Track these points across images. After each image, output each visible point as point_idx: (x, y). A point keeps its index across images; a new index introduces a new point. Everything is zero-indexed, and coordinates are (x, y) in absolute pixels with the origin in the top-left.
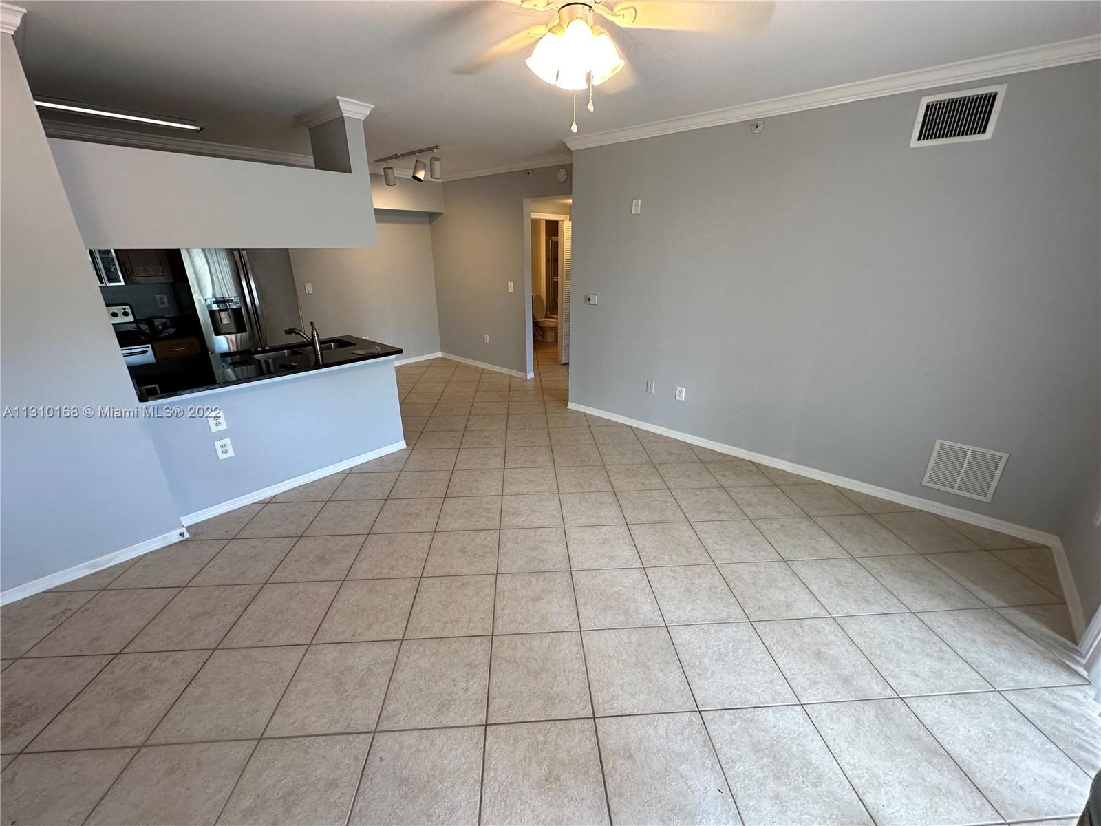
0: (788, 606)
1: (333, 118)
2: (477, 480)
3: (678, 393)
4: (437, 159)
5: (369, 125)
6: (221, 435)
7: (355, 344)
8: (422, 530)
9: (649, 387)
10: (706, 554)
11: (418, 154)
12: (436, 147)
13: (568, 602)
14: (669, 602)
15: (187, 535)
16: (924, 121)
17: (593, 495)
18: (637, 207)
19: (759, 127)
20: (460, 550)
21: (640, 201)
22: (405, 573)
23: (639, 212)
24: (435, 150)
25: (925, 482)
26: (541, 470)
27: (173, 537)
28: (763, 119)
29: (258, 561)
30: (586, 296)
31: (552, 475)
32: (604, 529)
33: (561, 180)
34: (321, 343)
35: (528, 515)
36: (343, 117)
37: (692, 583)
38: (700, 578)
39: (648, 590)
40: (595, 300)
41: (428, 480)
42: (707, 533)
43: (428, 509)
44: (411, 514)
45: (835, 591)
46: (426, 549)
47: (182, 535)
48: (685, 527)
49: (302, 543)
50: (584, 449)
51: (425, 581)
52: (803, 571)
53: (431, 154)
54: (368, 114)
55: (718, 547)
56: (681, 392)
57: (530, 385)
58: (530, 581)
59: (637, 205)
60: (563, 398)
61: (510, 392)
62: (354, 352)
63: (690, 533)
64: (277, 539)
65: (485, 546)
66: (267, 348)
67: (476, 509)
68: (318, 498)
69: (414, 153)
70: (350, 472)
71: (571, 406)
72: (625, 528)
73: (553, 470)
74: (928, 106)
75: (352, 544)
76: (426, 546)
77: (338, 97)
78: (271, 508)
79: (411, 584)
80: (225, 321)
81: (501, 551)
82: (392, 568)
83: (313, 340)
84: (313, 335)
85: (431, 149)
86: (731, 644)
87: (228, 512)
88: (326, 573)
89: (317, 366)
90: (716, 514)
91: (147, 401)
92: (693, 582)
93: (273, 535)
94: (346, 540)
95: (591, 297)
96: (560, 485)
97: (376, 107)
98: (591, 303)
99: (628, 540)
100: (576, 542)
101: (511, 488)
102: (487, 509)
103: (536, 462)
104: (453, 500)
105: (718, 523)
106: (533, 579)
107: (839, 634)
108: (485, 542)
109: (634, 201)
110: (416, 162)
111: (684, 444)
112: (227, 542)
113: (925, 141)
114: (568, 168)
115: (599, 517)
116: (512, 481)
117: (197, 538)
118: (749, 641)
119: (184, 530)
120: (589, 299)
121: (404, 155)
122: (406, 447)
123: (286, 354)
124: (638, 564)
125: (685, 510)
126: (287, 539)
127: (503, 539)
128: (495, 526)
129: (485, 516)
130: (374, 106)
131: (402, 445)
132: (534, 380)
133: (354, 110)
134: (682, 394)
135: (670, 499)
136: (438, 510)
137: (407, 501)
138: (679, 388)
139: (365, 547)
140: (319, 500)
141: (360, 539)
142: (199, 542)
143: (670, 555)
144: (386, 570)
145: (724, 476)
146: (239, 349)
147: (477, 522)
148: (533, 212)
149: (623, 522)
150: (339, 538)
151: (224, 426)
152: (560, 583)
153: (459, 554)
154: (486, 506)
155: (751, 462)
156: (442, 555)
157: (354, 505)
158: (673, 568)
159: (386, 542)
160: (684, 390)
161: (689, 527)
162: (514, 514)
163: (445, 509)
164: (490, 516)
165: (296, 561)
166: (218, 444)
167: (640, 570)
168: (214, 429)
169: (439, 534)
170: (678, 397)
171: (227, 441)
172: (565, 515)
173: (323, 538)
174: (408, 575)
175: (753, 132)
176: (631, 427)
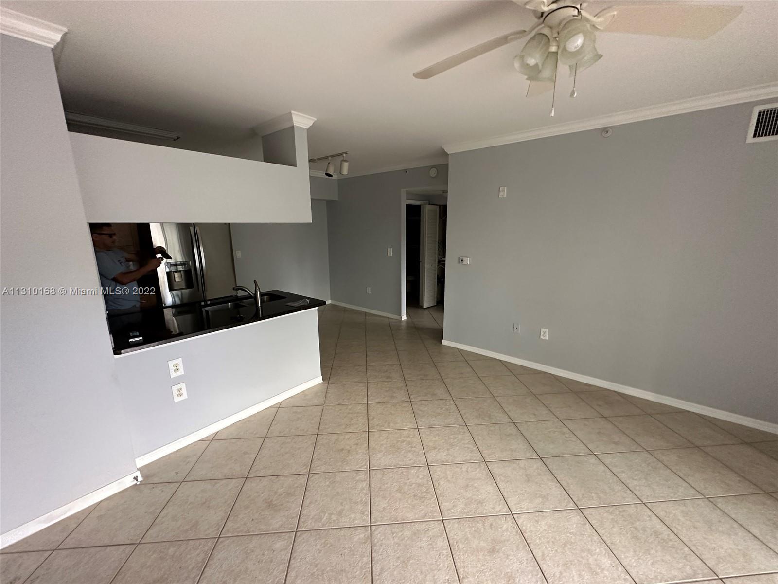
0: (745, 556)
2: (391, 414)
3: (542, 333)
4: (346, 161)
6: (178, 381)
7: (286, 298)
8: (357, 468)
9: (515, 329)
10: (629, 492)
11: (330, 158)
12: (346, 153)
13: (525, 555)
14: (625, 553)
15: (140, 479)
16: (757, 123)
17: (497, 427)
18: (504, 194)
19: (609, 132)
20: (399, 490)
21: (506, 188)
22: (354, 520)
23: (505, 196)
24: (344, 155)
26: (442, 402)
27: (128, 482)
28: (610, 127)
29: (209, 507)
30: (459, 258)
31: (453, 407)
32: (522, 463)
33: (434, 176)
34: (262, 295)
35: (448, 450)
36: (293, 127)
37: (635, 528)
38: (639, 520)
39: (596, 538)
40: (467, 261)
41: (349, 413)
42: (616, 466)
43: (357, 444)
44: (342, 450)
46: (366, 491)
47: (136, 478)
48: (593, 460)
49: (248, 485)
50: (471, 382)
51: (375, 530)
52: (731, 511)
53: (341, 158)
54: (311, 125)
55: (635, 483)
56: (544, 332)
57: (404, 324)
58: (478, 528)
59: (503, 191)
60: (438, 335)
61: (391, 329)
63: (601, 467)
64: (224, 481)
65: (419, 485)
66: (209, 303)
67: (399, 443)
68: (255, 434)
69: (327, 158)
70: (279, 407)
71: (445, 342)
72: (540, 463)
73: (452, 402)
74: (760, 113)
75: (296, 485)
77: (292, 112)
78: (216, 444)
79: (362, 535)
80: (177, 280)
81: (438, 491)
82: (340, 514)
83: (256, 294)
84: (256, 291)
85: (341, 154)
87: (177, 451)
88: (276, 522)
89: (256, 318)
90: (613, 445)
91: (121, 354)
92: (635, 525)
93: (220, 477)
94: (290, 481)
95: (464, 259)
96: (464, 417)
97: (317, 120)
98: (464, 263)
99: (550, 476)
100: (502, 478)
101: (423, 420)
102: (409, 443)
103: (435, 395)
104: (377, 434)
105: (620, 455)
106: (480, 525)
108: (418, 481)
109: (501, 188)
110: (329, 163)
111: (550, 375)
112: (177, 485)
114: (445, 167)
115: (512, 450)
116: (420, 412)
117: (150, 481)
119: (138, 474)
120: (462, 261)
121: (319, 159)
122: (322, 381)
123: (230, 306)
124: (571, 505)
126: (234, 481)
127: (435, 477)
128: (422, 462)
129: (410, 451)
131: (319, 380)
132: (407, 321)
133: (302, 121)
134: (546, 334)
135: (565, 430)
136: (366, 445)
137: (335, 436)
138: (543, 330)
139: (309, 489)
140: (257, 436)
141: (303, 480)
142: (152, 486)
143: (596, 493)
144: (334, 518)
145: (600, 406)
146: (185, 301)
147: (405, 457)
148: (407, 199)
149: (535, 455)
150: (282, 478)
151: (181, 372)
152: (507, 530)
153: (398, 495)
154: (409, 439)
155: (614, 391)
156: (384, 498)
157: (290, 440)
158: (607, 509)
159: (327, 483)
160: (547, 331)
161: (597, 461)
162: (435, 448)
163: (372, 444)
164: (415, 451)
165: (247, 507)
166: (175, 389)
167: (577, 512)
168: (173, 375)
169: (374, 472)
170: (542, 337)
171: (183, 386)
172: (480, 448)
173: (266, 479)
174: (358, 522)
175: (604, 137)
176: (500, 360)
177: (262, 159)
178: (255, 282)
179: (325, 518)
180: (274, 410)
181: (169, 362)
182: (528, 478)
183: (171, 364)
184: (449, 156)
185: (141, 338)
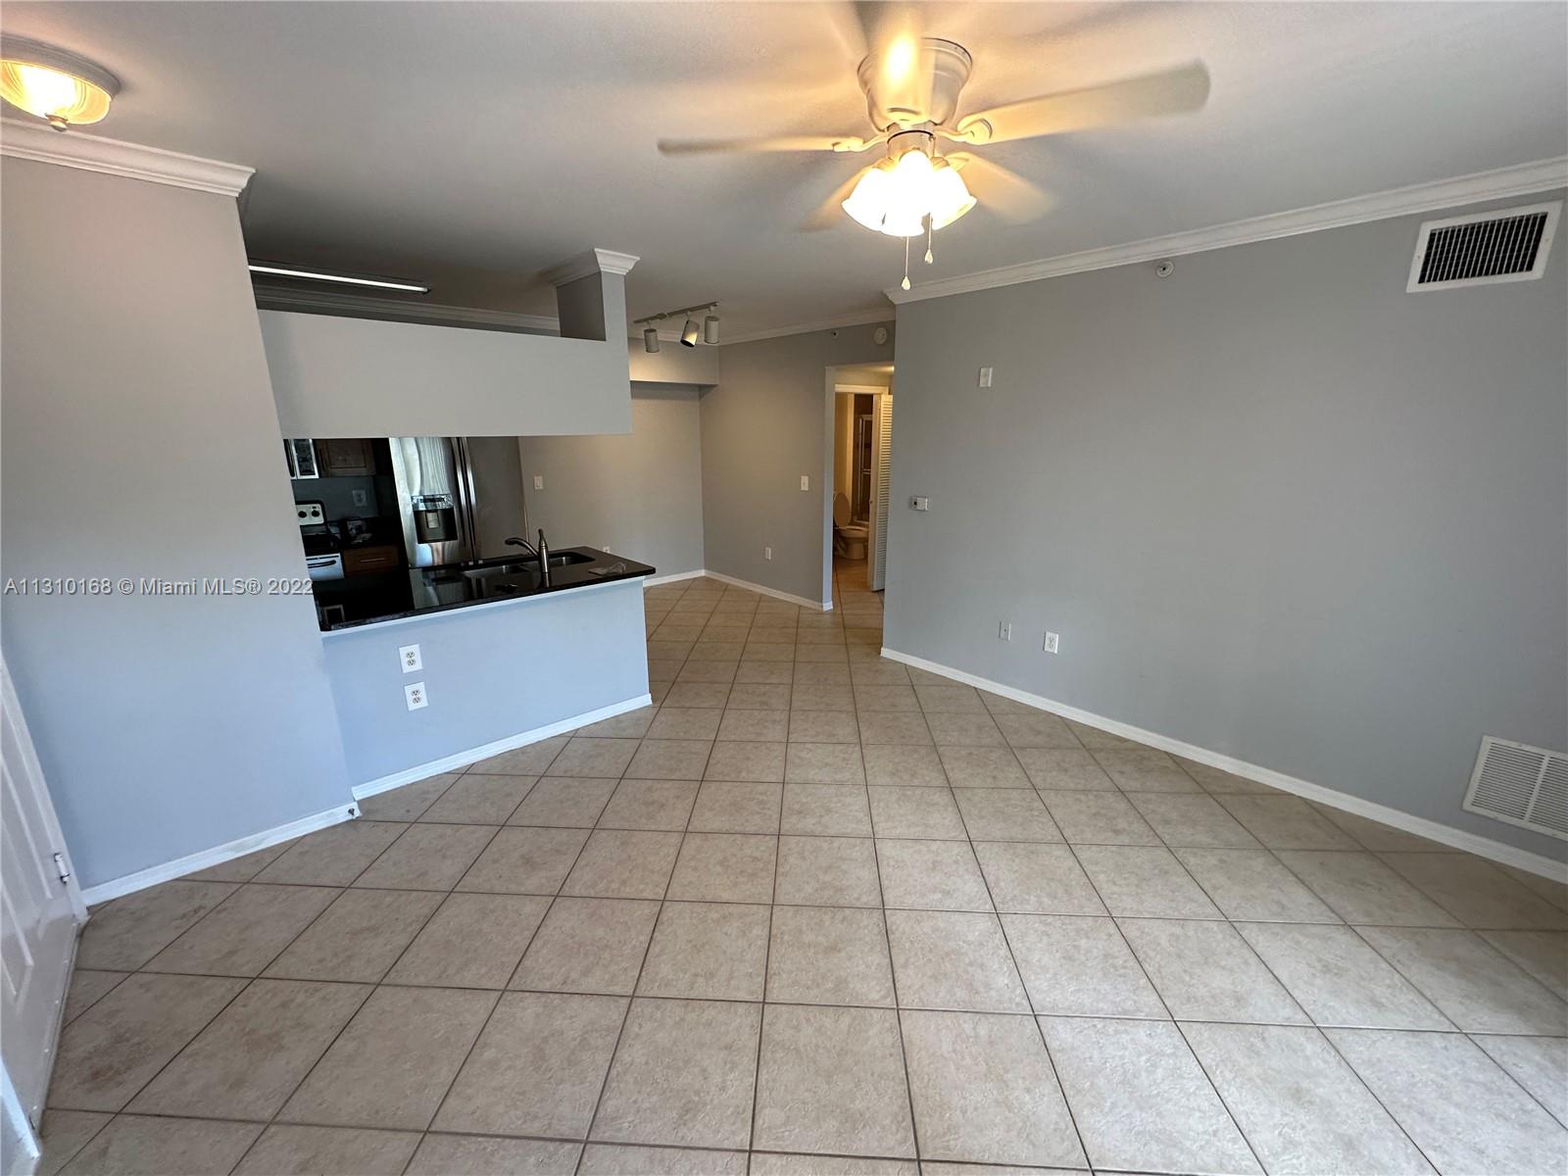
0: (1238, 1000)
1: (587, 274)
2: (748, 759)
3: (1047, 642)
4: (716, 319)
5: (632, 281)
6: (413, 678)
7: (593, 560)
8: (669, 828)
9: (1003, 632)
10: (1097, 899)
11: (689, 313)
12: (714, 304)
13: (878, 959)
14: (1038, 974)
15: (357, 813)
16: (1428, 256)
17: (918, 792)
18: (987, 377)
19: (1167, 270)
20: (721, 863)
21: (991, 370)
22: (642, 892)
23: (989, 385)
24: (712, 308)
25: (1467, 805)
26: (841, 747)
27: (340, 815)
28: (1174, 259)
29: (444, 857)
30: (911, 499)
31: (857, 755)
32: (934, 846)
33: (881, 343)
34: (550, 556)
35: (821, 816)
36: (599, 273)
37: (1075, 946)
38: (1088, 938)
39: (1004, 951)
40: (924, 504)
41: (679, 753)
42: (1097, 863)
43: (678, 797)
44: (653, 803)
45: (1318, 981)
46: (672, 859)
47: (351, 812)
48: (1060, 851)
49: (503, 835)
50: (906, 720)
51: (669, 907)
52: (1261, 941)
53: (706, 313)
54: (631, 268)
55: (1115, 889)
56: (1052, 640)
57: (827, 618)
58: (822, 921)
59: (986, 375)
60: (874, 638)
61: (798, 624)
62: (592, 570)
63: (1071, 862)
64: (472, 828)
65: (756, 859)
66: (481, 562)
67: (745, 801)
68: (529, 771)
69: (684, 311)
70: (573, 736)
71: (885, 652)
72: (966, 847)
73: (858, 748)
74: (1432, 235)
75: (571, 842)
76: (673, 851)
77: (596, 250)
78: (468, 780)
79: (648, 910)
80: (432, 525)
81: (780, 870)
82: (624, 883)
83: (540, 553)
84: (540, 547)
85: (707, 306)
86: (1144, 1058)
87: (413, 784)
88: (532, 883)
89: (542, 589)
90: (1110, 834)
91: (330, 630)
92: (1076, 943)
93: (467, 821)
94: (564, 835)
95: (919, 500)
96: (868, 772)
97: (642, 259)
98: (919, 507)
99: (973, 866)
100: (892, 862)
101: (797, 772)
102: (761, 802)
103: (833, 735)
104: (713, 786)
105: (1114, 848)
106: (827, 918)
107: (1331, 1059)
108: (758, 854)
109: (983, 370)
110: (688, 322)
111: (1058, 719)
112: (406, 826)
113: (1431, 283)
114: (890, 327)
115: (927, 826)
116: (797, 761)
117: (371, 818)
118: (1173, 1054)
119: (354, 806)
120: (915, 503)
121: (671, 314)
122: (651, 703)
123: (504, 571)
124: (989, 907)
125: (1061, 825)
126: (485, 828)
127: (783, 850)
128: (772, 830)
129: (759, 813)
130: (638, 259)
131: (647, 700)
132: (833, 613)
133: (614, 264)
134: (1054, 643)
135: (1037, 804)
136: (692, 798)
137: (650, 783)
138: (1049, 635)
139: (588, 848)
140: (531, 773)
141: (582, 836)
142: (373, 824)
143: (1038, 896)
144: (614, 886)
145: (1122, 773)
146: (446, 562)
147: (747, 821)
148: (838, 383)
149: (964, 836)
150: (553, 831)
151: (418, 666)
152: (866, 927)
153: (719, 869)
154: (761, 797)
155: (1165, 752)
156: (695, 869)
157: (577, 784)
158: (1043, 918)
159: (618, 843)
160: (1057, 637)
161: (1069, 853)
162: (800, 812)
163: (703, 797)
164: (765, 814)
165: (495, 861)
166: (409, 690)
167: (990, 917)
168: (407, 669)
169: (691, 836)
170: (1047, 648)
171: (421, 686)
172: (875, 819)
173: (531, 830)
174: (646, 895)
175: (1158, 276)
176: (975, 688)
177: (555, 324)
178: (540, 531)
179: (602, 884)
180: (564, 740)
181: (400, 649)
182: (935, 866)
183: (403, 652)
184: (897, 308)
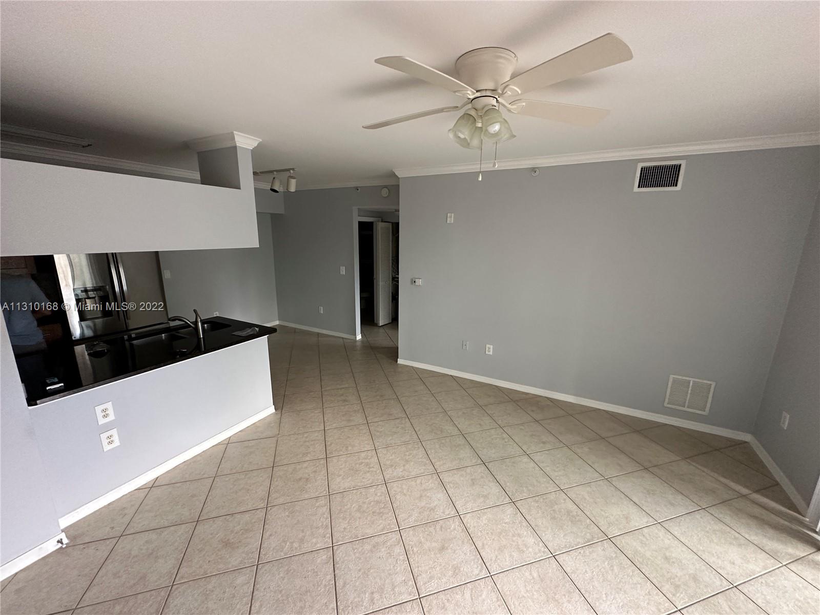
0: (627, 518)
1: (224, 147)
2: (349, 437)
3: (487, 349)
4: (294, 178)
6: (108, 427)
8: (317, 494)
9: (464, 346)
10: (551, 482)
11: (275, 173)
12: (293, 169)
13: (468, 548)
14: (545, 532)
15: (65, 541)
16: (640, 176)
17: (448, 440)
18: (451, 219)
19: (536, 172)
20: (358, 510)
21: (453, 214)
22: (316, 544)
23: (452, 222)
24: (292, 171)
25: (666, 405)
26: (398, 421)
27: (51, 547)
28: (537, 168)
29: (157, 557)
30: (412, 280)
31: (408, 424)
32: (468, 470)
33: (386, 196)
34: (204, 323)
35: (404, 466)
37: (554, 510)
38: (557, 504)
39: (525, 523)
40: (419, 282)
41: (305, 442)
42: (543, 462)
43: (315, 472)
44: (300, 479)
45: (649, 500)
46: (327, 515)
47: (60, 542)
48: (525, 459)
49: (200, 528)
50: (425, 399)
51: (337, 550)
52: (620, 485)
53: (287, 174)
54: (256, 145)
55: (556, 474)
56: (489, 348)
57: (358, 344)
58: (430, 532)
59: (451, 217)
60: (393, 353)
61: (346, 349)
63: (532, 464)
64: (172, 528)
65: (378, 502)
67: (357, 466)
68: (204, 474)
69: (272, 172)
70: (228, 442)
71: (400, 361)
72: (483, 467)
73: (407, 420)
74: (642, 168)
75: (253, 521)
76: (325, 509)
77: (235, 132)
78: (156, 492)
79: (324, 556)
81: (395, 505)
82: (302, 541)
84: (196, 321)
85: (288, 170)
86: (606, 564)
87: (109, 504)
88: (234, 560)
90: (542, 445)
91: (36, 404)
92: (553, 509)
93: (166, 524)
94: (247, 517)
95: (417, 280)
96: (419, 433)
97: (263, 140)
98: (416, 284)
99: (491, 478)
100: (452, 485)
101: (380, 441)
102: (367, 464)
103: (391, 415)
104: (335, 460)
105: (547, 452)
106: (432, 529)
107: (670, 537)
108: (377, 498)
109: (448, 214)
110: (274, 178)
111: (494, 387)
112: (115, 541)
114: (397, 187)
115: (460, 459)
116: (377, 433)
117: (79, 541)
118: (616, 556)
119: (63, 536)
120: (415, 282)
121: (262, 173)
122: (274, 411)
123: (163, 338)
124: (507, 500)
125: (520, 445)
126: (183, 526)
127: (392, 493)
128: (380, 481)
129: (369, 472)
130: (261, 140)
131: (272, 410)
132: (362, 341)
133: (245, 142)
134: (490, 350)
135: (505, 436)
136: (324, 471)
137: (293, 466)
138: (488, 346)
139: (268, 522)
140: (206, 476)
141: (261, 514)
142: (82, 546)
143: (527, 487)
144: (296, 545)
145: (533, 411)
147: (363, 478)
148: (359, 216)
149: (479, 461)
150: (238, 516)
151: (112, 417)
152: (455, 529)
153: (358, 515)
154: (366, 461)
155: (545, 397)
156: (344, 519)
157: (243, 477)
158: (534, 498)
159: (287, 514)
160: (492, 347)
161: (529, 460)
162: (392, 466)
163: (331, 469)
164: (372, 471)
165: (200, 551)
166: (104, 436)
167: (511, 505)
168: (102, 421)
169: (334, 496)
170: (487, 353)
171: (114, 432)
172: (433, 461)
173: (221, 519)
174: (319, 546)
175: (532, 176)
176: (451, 376)
177: (198, 176)
178: (195, 311)
179: (287, 547)
180: (223, 448)
181: (96, 408)
182: (473, 482)
183: (99, 409)
184: (400, 180)
185: (62, 384)
